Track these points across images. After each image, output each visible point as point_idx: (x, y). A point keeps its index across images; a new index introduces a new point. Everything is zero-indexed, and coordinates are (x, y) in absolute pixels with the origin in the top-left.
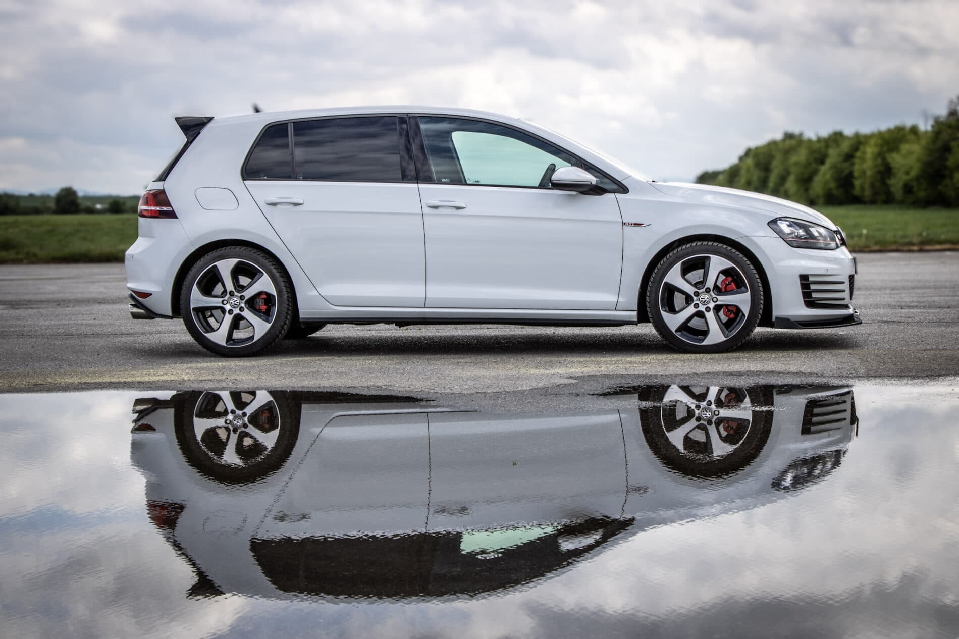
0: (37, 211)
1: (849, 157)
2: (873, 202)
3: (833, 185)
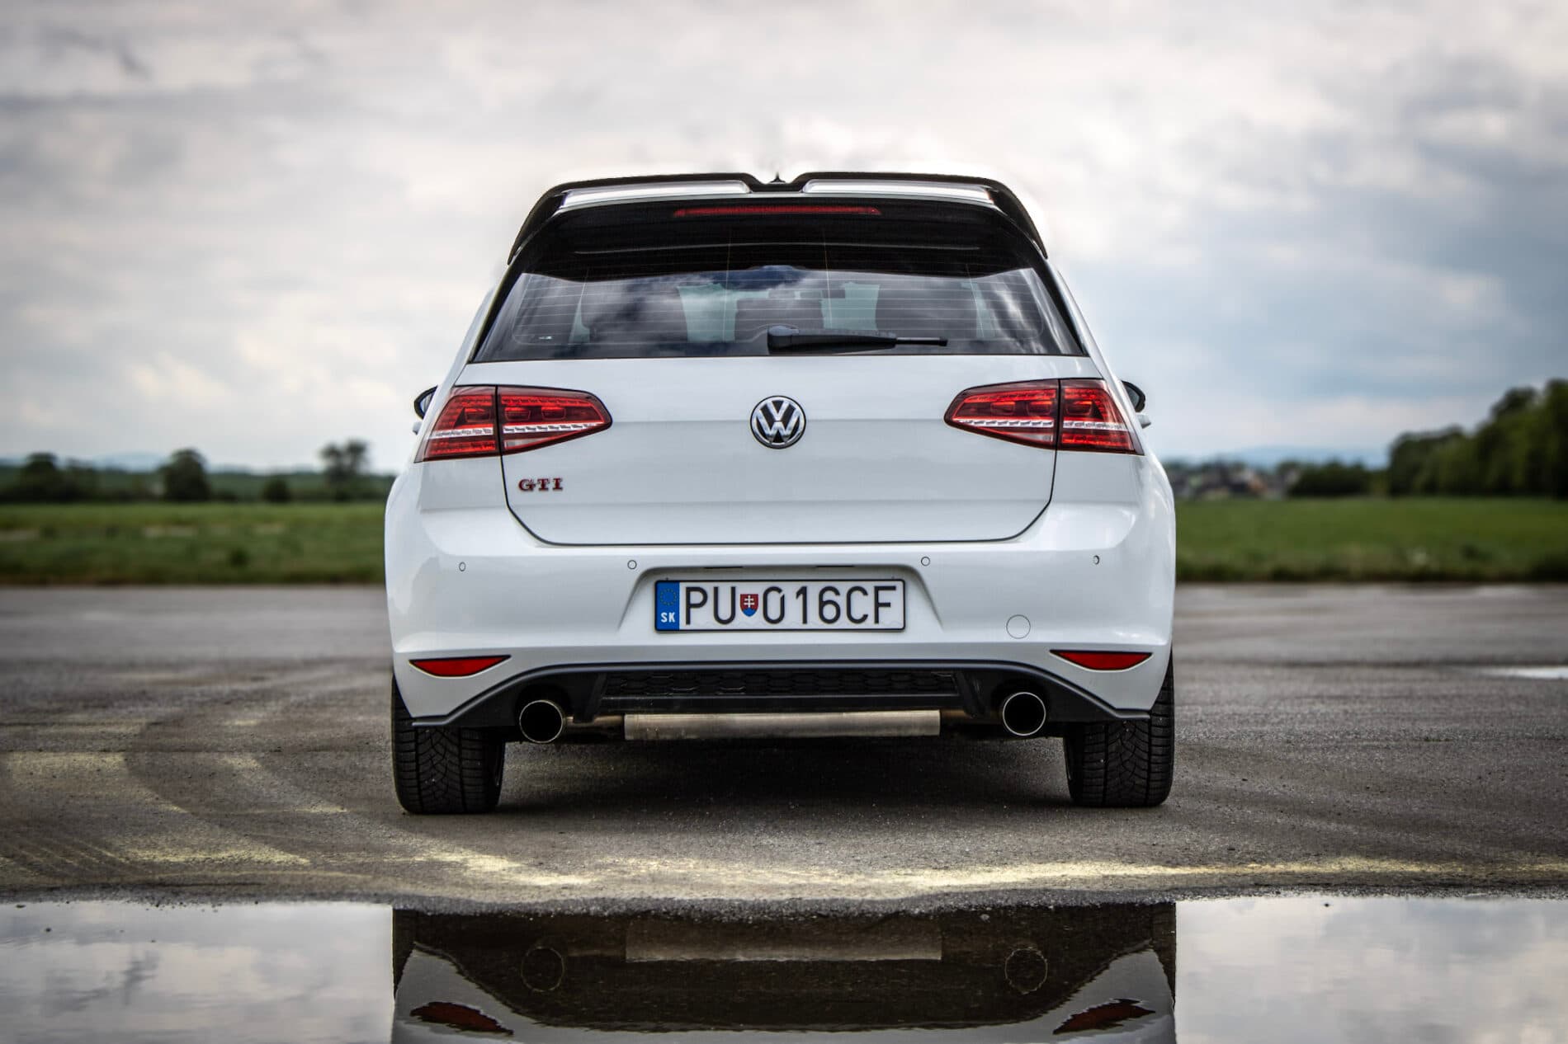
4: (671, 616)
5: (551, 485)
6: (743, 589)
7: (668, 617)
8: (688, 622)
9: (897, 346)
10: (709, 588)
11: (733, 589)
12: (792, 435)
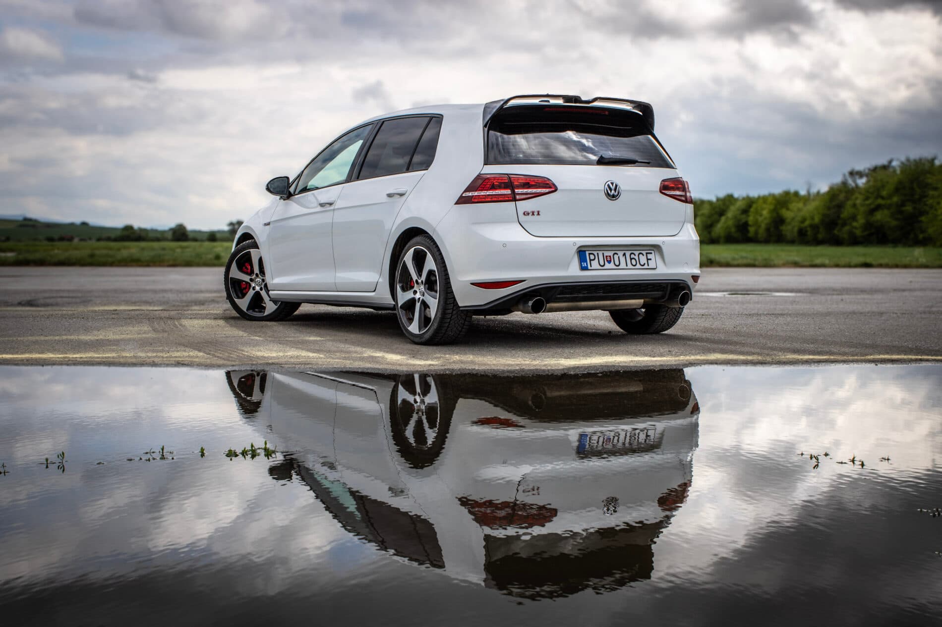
0: (158, 240)
1: (745, 211)
2: (767, 241)
3: (733, 230)
4: (585, 264)
5: (536, 213)
6: (606, 254)
7: (584, 265)
8: (591, 266)
9: (637, 164)
10: (595, 253)
11: (603, 254)
12: (618, 195)
